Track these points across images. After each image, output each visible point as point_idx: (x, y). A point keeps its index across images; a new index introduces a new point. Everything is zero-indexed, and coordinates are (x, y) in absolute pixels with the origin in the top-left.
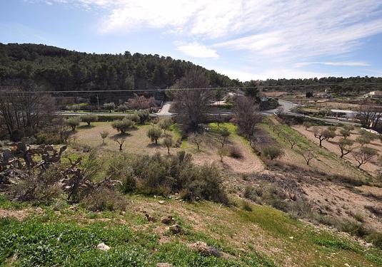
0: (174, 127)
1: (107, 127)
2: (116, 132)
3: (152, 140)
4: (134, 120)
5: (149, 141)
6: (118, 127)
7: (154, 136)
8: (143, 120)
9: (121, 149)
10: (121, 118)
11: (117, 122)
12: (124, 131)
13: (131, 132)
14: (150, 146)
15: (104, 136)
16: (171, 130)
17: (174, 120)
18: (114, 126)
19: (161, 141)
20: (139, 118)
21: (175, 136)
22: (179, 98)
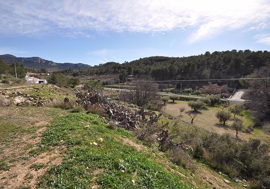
0: (246, 113)
1: (185, 105)
2: (190, 109)
3: (221, 121)
4: (206, 102)
5: (217, 121)
6: (192, 106)
7: (223, 118)
8: (213, 103)
9: (192, 122)
10: (195, 100)
11: (192, 102)
12: (196, 109)
13: (202, 111)
14: (218, 125)
15: (182, 111)
16: (242, 116)
17: (247, 107)
18: (190, 105)
19: (229, 123)
20: (210, 101)
21: (246, 122)
22: (256, 86)
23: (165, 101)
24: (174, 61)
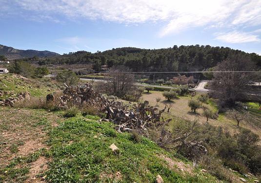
0: (210, 101)
1: (160, 95)
2: (164, 99)
3: (192, 109)
4: (178, 92)
5: (190, 109)
6: (166, 96)
7: (194, 106)
9: (168, 111)
10: (168, 90)
11: (166, 92)
12: (170, 99)
13: (174, 100)
14: (190, 113)
15: (158, 101)
16: (207, 104)
17: (211, 95)
18: (164, 95)
19: (199, 111)
20: (181, 91)
21: (212, 108)
23: (141, 91)
24: (146, 53)
